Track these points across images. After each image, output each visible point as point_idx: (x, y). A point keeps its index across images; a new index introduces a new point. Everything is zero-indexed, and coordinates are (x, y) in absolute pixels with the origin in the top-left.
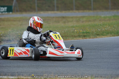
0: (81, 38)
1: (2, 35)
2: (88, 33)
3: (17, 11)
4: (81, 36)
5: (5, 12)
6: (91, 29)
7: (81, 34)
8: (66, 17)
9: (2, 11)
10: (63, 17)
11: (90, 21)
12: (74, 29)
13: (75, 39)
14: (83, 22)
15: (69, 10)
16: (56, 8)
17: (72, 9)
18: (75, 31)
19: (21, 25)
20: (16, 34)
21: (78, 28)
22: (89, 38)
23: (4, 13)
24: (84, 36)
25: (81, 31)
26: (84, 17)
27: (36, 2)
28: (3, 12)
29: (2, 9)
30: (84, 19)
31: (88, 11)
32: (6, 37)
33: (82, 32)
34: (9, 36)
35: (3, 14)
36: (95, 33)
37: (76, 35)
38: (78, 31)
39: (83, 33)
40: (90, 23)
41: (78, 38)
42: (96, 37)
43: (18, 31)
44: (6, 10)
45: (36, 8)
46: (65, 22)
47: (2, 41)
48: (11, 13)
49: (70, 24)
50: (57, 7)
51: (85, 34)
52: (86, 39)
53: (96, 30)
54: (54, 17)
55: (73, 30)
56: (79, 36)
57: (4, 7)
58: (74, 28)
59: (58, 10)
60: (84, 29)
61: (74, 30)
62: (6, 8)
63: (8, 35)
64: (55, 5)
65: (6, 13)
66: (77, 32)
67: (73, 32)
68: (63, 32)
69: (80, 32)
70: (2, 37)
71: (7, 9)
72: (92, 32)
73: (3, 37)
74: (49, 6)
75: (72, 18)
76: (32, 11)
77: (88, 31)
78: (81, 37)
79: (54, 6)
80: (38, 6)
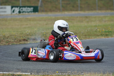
0: (103, 37)
1: (28, 34)
2: (110, 32)
3: (43, 11)
4: (104, 35)
6: (113, 28)
7: (104, 33)
8: (89, 17)
10: (87, 17)
11: (112, 20)
12: (97, 28)
13: (98, 38)
14: (105, 21)
15: (92, 10)
16: (79, 9)
17: (95, 9)
18: (98, 30)
19: (46, 24)
20: (42, 33)
21: (100, 27)
22: (111, 37)
24: (107, 35)
25: (103, 30)
26: (106, 17)
28: (29, 12)
29: (29, 10)
30: (107, 19)
31: (110, 11)
32: (33, 36)
33: (105, 31)
34: (35, 35)
37: (99, 34)
38: (101, 30)
40: (112, 23)
41: (100, 37)
43: (44, 30)
44: (32, 11)
45: (61, 8)
46: (88, 22)
47: (28, 40)
48: (37, 13)
49: (93, 24)
50: (81, 7)
51: (107, 33)
52: (108, 37)
54: (77, 17)
56: (102, 35)
57: (30, 7)
58: (97, 27)
59: (81, 10)
60: (106, 29)
61: (97, 29)
65: (33, 13)
66: (99, 31)
67: (96, 31)
68: (86, 31)
70: (28, 36)
71: (33, 9)
73: (30, 36)
74: (73, 7)
76: (57, 11)
77: (110, 30)
78: (104, 36)
79: (78, 6)
80: (62, 6)
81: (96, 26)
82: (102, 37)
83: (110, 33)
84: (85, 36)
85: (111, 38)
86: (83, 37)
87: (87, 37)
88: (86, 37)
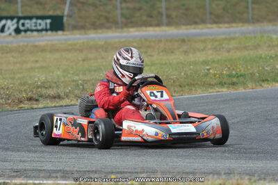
0: (225, 90)
1: (39, 84)
2: (241, 75)
3: (74, 28)
4: (225, 83)
6: (249, 67)
7: (225, 80)
8: (189, 40)
10: (183, 41)
11: (245, 48)
12: (208, 67)
14: (229, 51)
15: (196, 23)
18: (211, 71)
19: (84, 60)
20: (73, 81)
21: (216, 65)
22: (245, 88)
24: (233, 84)
25: (225, 72)
26: (230, 39)
30: (233, 44)
31: (240, 25)
32: (51, 89)
33: (228, 73)
34: (57, 87)
36: (258, 75)
37: (213, 82)
38: (219, 72)
39: (231, 76)
40: (246, 53)
41: (217, 89)
42: (261, 85)
43: (78, 75)
45: (119, 19)
46: (186, 52)
47: (40, 98)
48: (60, 33)
49: (200, 57)
51: (235, 80)
52: (236, 89)
53: (261, 68)
55: (206, 71)
56: (222, 84)
58: (208, 65)
60: (231, 68)
61: (208, 70)
63: (54, 85)
64: (164, 12)
66: (215, 75)
67: (206, 75)
68: (183, 74)
69: (222, 74)
70: (39, 90)
72: (251, 74)
73: (43, 89)
74: (150, 16)
75: (204, 41)
77: (240, 71)
78: (226, 86)
79: (161, 14)
80: (123, 15)
81: (205, 63)
82: (221, 90)
83: (241, 79)
84: (181, 86)
85: (244, 90)
86: (176, 89)
87: (183, 89)
88: (182, 91)
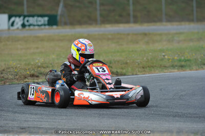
0: (176, 70)
1: (39, 64)
2: (189, 60)
3: (66, 24)
4: (176, 66)
5: (45, 25)
6: (194, 54)
7: (176, 64)
8: (150, 34)
9: (40, 23)
10: (145, 34)
11: (191, 40)
12: (164, 54)
13: (166, 71)
14: (179, 42)
15: (154, 21)
16: (132, 19)
17: (160, 20)
18: (166, 57)
21: (170, 53)
22: (190, 70)
23: (43, 27)
24: (182, 66)
25: (176, 58)
26: (181, 33)
27: (98, 7)
28: (41, 25)
29: (40, 21)
30: (182, 37)
31: (187, 23)
32: (48, 69)
33: (178, 58)
34: (53, 67)
35: (42, 29)
36: (200, 60)
37: (168, 65)
38: (171, 58)
39: (180, 61)
40: (191, 44)
41: (170, 70)
42: (202, 68)
44: (46, 23)
45: (99, 18)
46: (147, 43)
47: (40, 75)
48: (55, 27)
49: (158, 46)
50: (135, 17)
51: (183, 63)
52: (184, 71)
53: (202, 55)
54: (128, 34)
55: (162, 57)
56: (173, 67)
57: (42, 16)
58: (164, 52)
59: (135, 22)
60: (181, 55)
61: (164, 56)
62: (46, 19)
63: (51, 66)
64: (132, 13)
65: (47, 27)
66: (169, 59)
67: (162, 60)
68: (145, 59)
69: (173, 59)
70: (39, 69)
71: (48, 21)
72: (195, 59)
73: (42, 68)
74: (121, 16)
75: (160, 35)
76: (91, 24)
77: (187, 57)
78: (176, 68)
79: (129, 15)
80: (101, 15)
81: (161, 51)
82: (173, 71)
83: (188, 63)
84: (143, 68)
85: (190, 72)
86: (140, 69)
87: (146, 69)
88: (144, 71)
